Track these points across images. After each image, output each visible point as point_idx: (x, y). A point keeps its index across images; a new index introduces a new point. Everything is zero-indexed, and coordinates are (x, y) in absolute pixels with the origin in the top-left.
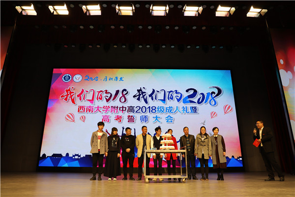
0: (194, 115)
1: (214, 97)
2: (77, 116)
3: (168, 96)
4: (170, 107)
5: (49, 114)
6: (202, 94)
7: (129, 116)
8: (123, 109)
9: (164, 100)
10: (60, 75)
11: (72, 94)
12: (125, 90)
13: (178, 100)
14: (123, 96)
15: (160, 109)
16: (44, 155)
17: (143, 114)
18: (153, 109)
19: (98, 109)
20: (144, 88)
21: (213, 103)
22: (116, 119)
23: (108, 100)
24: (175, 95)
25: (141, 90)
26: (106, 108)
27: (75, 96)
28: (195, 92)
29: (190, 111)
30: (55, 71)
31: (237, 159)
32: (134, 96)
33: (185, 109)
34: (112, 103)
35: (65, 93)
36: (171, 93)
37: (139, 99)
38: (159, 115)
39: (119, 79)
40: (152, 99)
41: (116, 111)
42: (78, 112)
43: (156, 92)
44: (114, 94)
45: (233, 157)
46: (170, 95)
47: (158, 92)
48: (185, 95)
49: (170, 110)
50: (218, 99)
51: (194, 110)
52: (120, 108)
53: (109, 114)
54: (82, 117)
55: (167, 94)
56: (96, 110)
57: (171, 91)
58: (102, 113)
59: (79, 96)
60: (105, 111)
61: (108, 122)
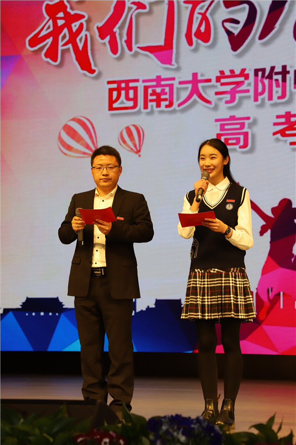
11: (75, 26)
19: (195, 91)
22: (282, 133)
23: (236, 42)
27: (89, 34)
34: (259, 53)
35: (46, 26)
41: (277, 91)
42: (111, 108)
44: (263, 4)
53: (247, 108)
54: (128, 130)
56: (184, 95)
58: (216, 108)
59: (106, 31)
60: (228, 97)
61: (245, 145)
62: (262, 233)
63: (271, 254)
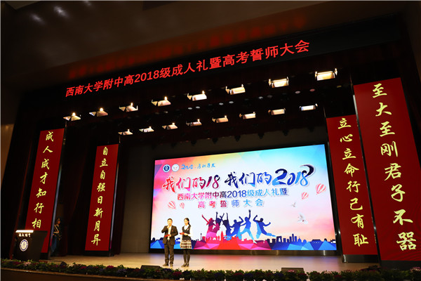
0: (284, 197)
1: (306, 177)
2: (178, 203)
3: (258, 178)
4: (259, 191)
5: (155, 203)
6: (293, 174)
7: (222, 202)
8: (216, 194)
9: (254, 183)
10: (161, 166)
11: (172, 183)
12: (217, 176)
13: (268, 183)
14: (216, 182)
15: (250, 193)
16: (154, 239)
17: (234, 199)
18: (243, 193)
19: (194, 196)
20: (234, 173)
21: (304, 183)
22: (211, 205)
23: (202, 187)
24: (264, 177)
25: (231, 175)
26: (201, 195)
27: (175, 185)
28: (285, 172)
29: (280, 193)
30: (157, 162)
31: (330, 242)
32: (226, 182)
33: (275, 192)
34: (206, 190)
35: (166, 183)
36: (260, 176)
37: (230, 184)
38: (249, 198)
39: (211, 165)
40: (243, 183)
41: (210, 197)
42: (178, 199)
43: (245, 176)
44: (207, 180)
45: (325, 239)
46: (260, 178)
47: (248, 175)
48: (275, 176)
49: (259, 193)
50: (309, 178)
51: (284, 191)
52: (213, 194)
53: (204, 200)
54: (182, 204)
56: (192, 197)
57: (261, 174)
58: (198, 200)
59: (178, 184)
60: (200, 198)
61: (204, 207)
62: (207, 225)
63: (209, 229)
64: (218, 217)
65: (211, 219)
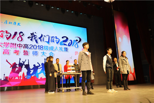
0: (66, 53)
1: (77, 43)
3: (51, 39)
4: (52, 47)
6: (71, 40)
7: (24, 51)
8: (20, 46)
9: (48, 42)
12: (21, 32)
13: (57, 43)
14: (20, 36)
15: (45, 48)
17: (35, 50)
18: (41, 47)
20: (35, 33)
21: (77, 46)
22: (15, 53)
23: (8, 39)
24: (55, 39)
25: (33, 34)
26: (7, 44)
28: (67, 38)
29: (64, 50)
32: (29, 38)
33: (61, 49)
34: (11, 41)
36: (53, 38)
37: (31, 40)
38: (45, 51)
39: (17, 24)
40: (41, 41)
41: (14, 47)
43: (43, 36)
44: (13, 34)
46: (52, 39)
47: (45, 36)
48: (62, 40)
49: (52, 48)
50: (79, 44)
51: (66, 49)
52: (18, 45)
53: (9, 48)
55: (50, 38)
57: (53, 37)
58: (3, 48)
60: (6, 46)
61: (8, 54)
62: (10, 67)
63: (12, 71)
64: (21, 62)
65: (15, 63)
